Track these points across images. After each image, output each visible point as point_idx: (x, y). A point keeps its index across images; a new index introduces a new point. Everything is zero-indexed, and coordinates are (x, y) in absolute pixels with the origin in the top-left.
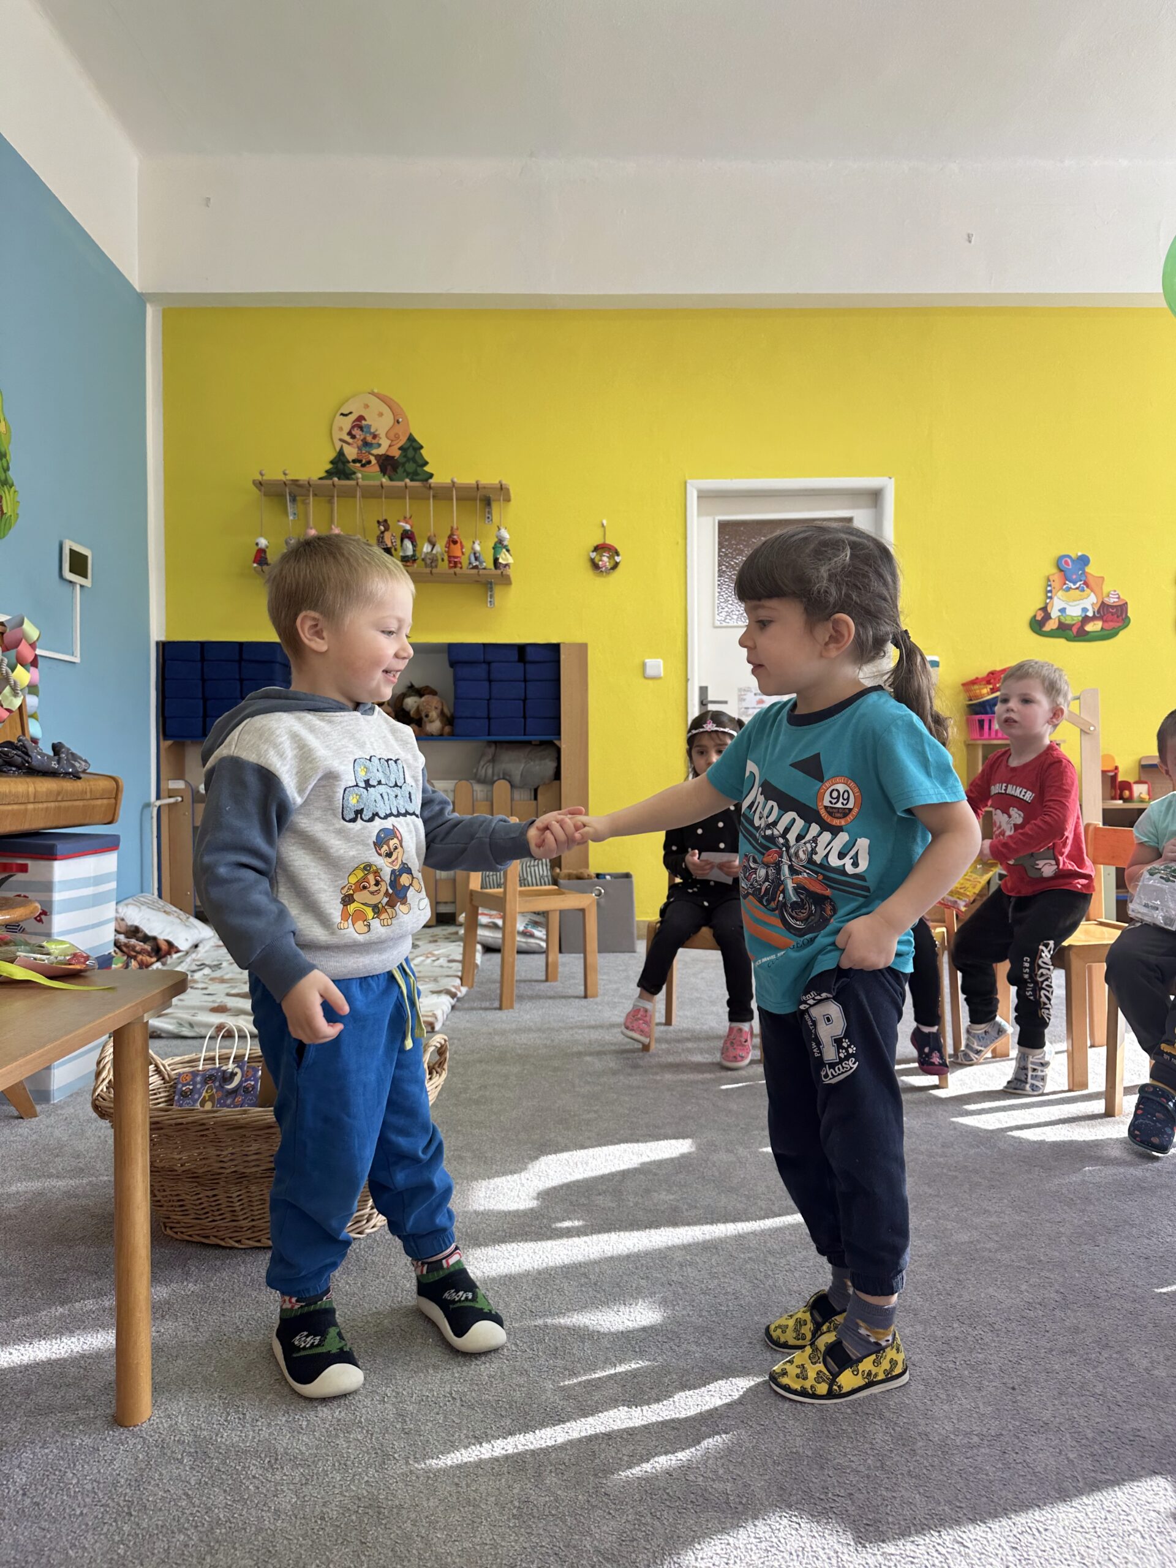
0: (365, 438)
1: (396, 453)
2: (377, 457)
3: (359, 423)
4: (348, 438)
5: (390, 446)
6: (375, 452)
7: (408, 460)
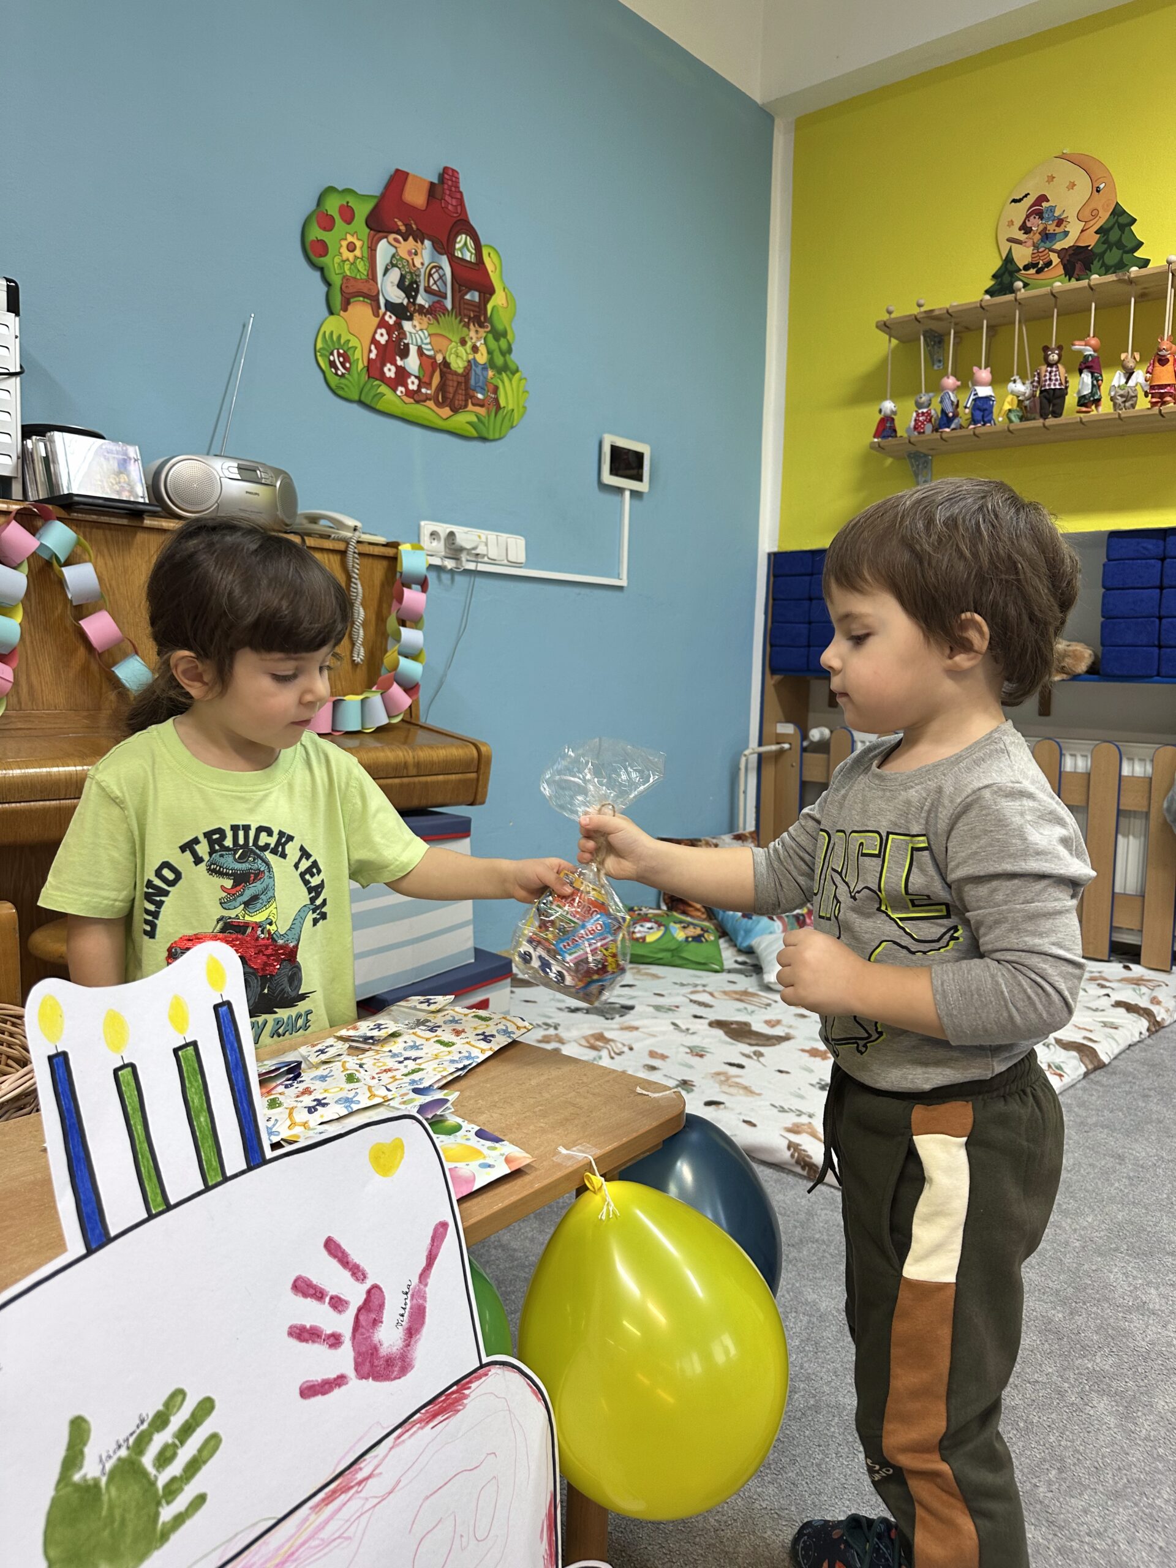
0: (1045, 228)
1: (1091, 240)
2: (1061, 253)
3: (1039, 208)
4: (1021, 236)
5: (1082, 231)
6: (1058, 246)
7: (1110, 248)
